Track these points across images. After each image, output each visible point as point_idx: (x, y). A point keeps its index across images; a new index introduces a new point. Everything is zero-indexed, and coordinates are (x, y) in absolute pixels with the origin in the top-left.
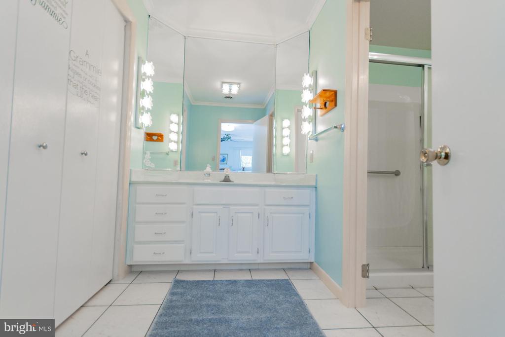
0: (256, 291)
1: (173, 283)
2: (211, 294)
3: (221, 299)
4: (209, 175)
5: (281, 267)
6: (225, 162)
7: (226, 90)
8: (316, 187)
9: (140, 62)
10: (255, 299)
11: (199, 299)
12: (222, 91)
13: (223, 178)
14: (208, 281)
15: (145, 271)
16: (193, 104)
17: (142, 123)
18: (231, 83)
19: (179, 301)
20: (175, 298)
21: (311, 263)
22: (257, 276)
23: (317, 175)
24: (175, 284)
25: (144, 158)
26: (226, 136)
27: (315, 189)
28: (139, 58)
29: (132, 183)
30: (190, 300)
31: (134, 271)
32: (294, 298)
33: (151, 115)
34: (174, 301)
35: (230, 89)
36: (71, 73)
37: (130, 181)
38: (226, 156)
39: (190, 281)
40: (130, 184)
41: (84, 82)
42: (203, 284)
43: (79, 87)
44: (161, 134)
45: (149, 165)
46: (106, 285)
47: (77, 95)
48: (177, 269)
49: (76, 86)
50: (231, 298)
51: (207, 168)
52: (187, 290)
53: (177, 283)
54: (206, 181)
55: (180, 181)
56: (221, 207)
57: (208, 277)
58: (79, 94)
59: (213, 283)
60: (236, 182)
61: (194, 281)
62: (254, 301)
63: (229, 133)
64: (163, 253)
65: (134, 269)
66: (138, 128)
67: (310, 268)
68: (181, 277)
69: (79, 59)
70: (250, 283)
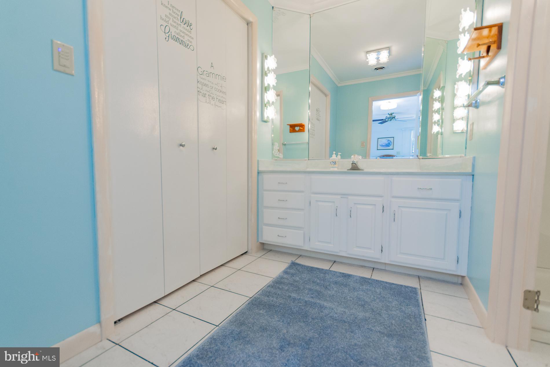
0: (367, 289)
1: (290, 264)
2: (318, 281)
3: (326, 288)
4: (335, 163)
5: (415, 274)
6: (391, 147)
7: (372, 60)
8: (473, 175)
9: (264, 57)
10: (362, 296)
11: (306, 282)
12: (368, 62)
13: (350, 166)
14: (322, 269)
15: (273, 250)
16: (339, 85)
17: (268, 117)
18: (378, 51)
19: (288, 280)
20: (285, 276)
21: (463, 277)
22: (377, 276)
23: (474, 158)
24: (291, 266)
25: (273, 149)
26: (388, 116)
27: (472, 177)
28: (262, 54)
29: (261, 172)
30: (297, 282)
31: (266, 249)
32: (410, 308)
33: (274, 108)
34: (284, 278)
35: (378, 59)
36: (200, 86)
37: (258, 170)
38: (391, 140)
39: (305, 266)
40: (258, 173)
41: (211, 90)
42: (315, 271)
43: (207, 96)
44: (302, 124)
45: (278, 156)
46: (242, 255)
47: (206, 102)
48: (299, 253)
49: (204, 95)
50: (335, 289)
51: (333, 156)
52: (298, 273)
53: (294, 264)
54: (332, 169)
55: (308, 170)
56: (339, 197)
57: (325, 266)
58: (208, 101)
59: (325, 272)
60: (366, 170)
61: (309, 267)
62: (359, 299)
63: (393, 112)
64: (286, 236)
65: (266, 247)
66: (265, 122)
67: (461, 284)
68: (300, 261)
69: (205, 72)
70: (364, 281)
